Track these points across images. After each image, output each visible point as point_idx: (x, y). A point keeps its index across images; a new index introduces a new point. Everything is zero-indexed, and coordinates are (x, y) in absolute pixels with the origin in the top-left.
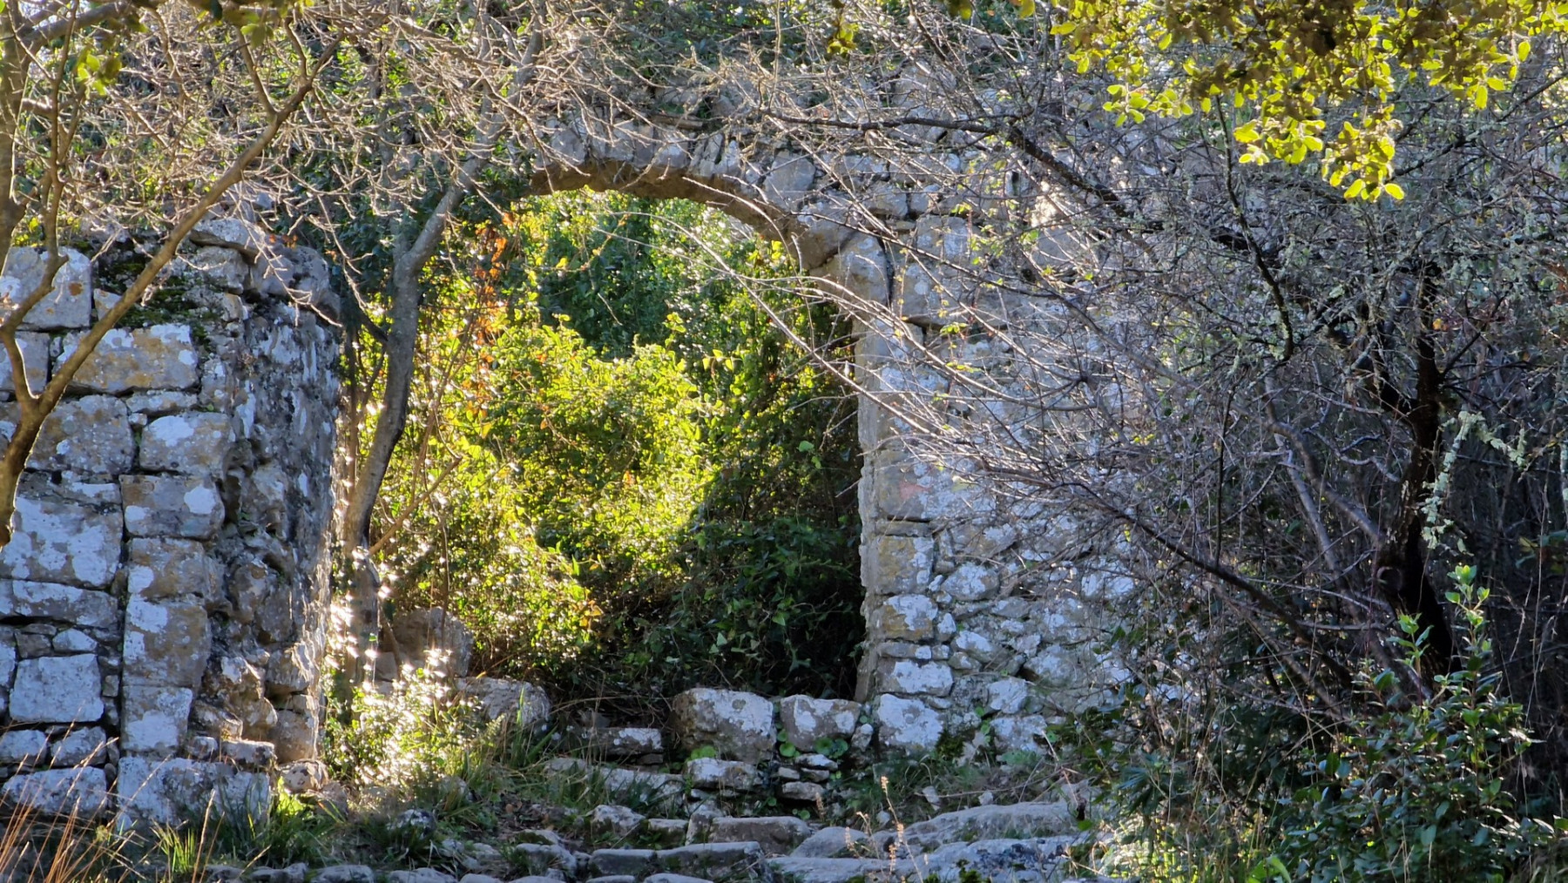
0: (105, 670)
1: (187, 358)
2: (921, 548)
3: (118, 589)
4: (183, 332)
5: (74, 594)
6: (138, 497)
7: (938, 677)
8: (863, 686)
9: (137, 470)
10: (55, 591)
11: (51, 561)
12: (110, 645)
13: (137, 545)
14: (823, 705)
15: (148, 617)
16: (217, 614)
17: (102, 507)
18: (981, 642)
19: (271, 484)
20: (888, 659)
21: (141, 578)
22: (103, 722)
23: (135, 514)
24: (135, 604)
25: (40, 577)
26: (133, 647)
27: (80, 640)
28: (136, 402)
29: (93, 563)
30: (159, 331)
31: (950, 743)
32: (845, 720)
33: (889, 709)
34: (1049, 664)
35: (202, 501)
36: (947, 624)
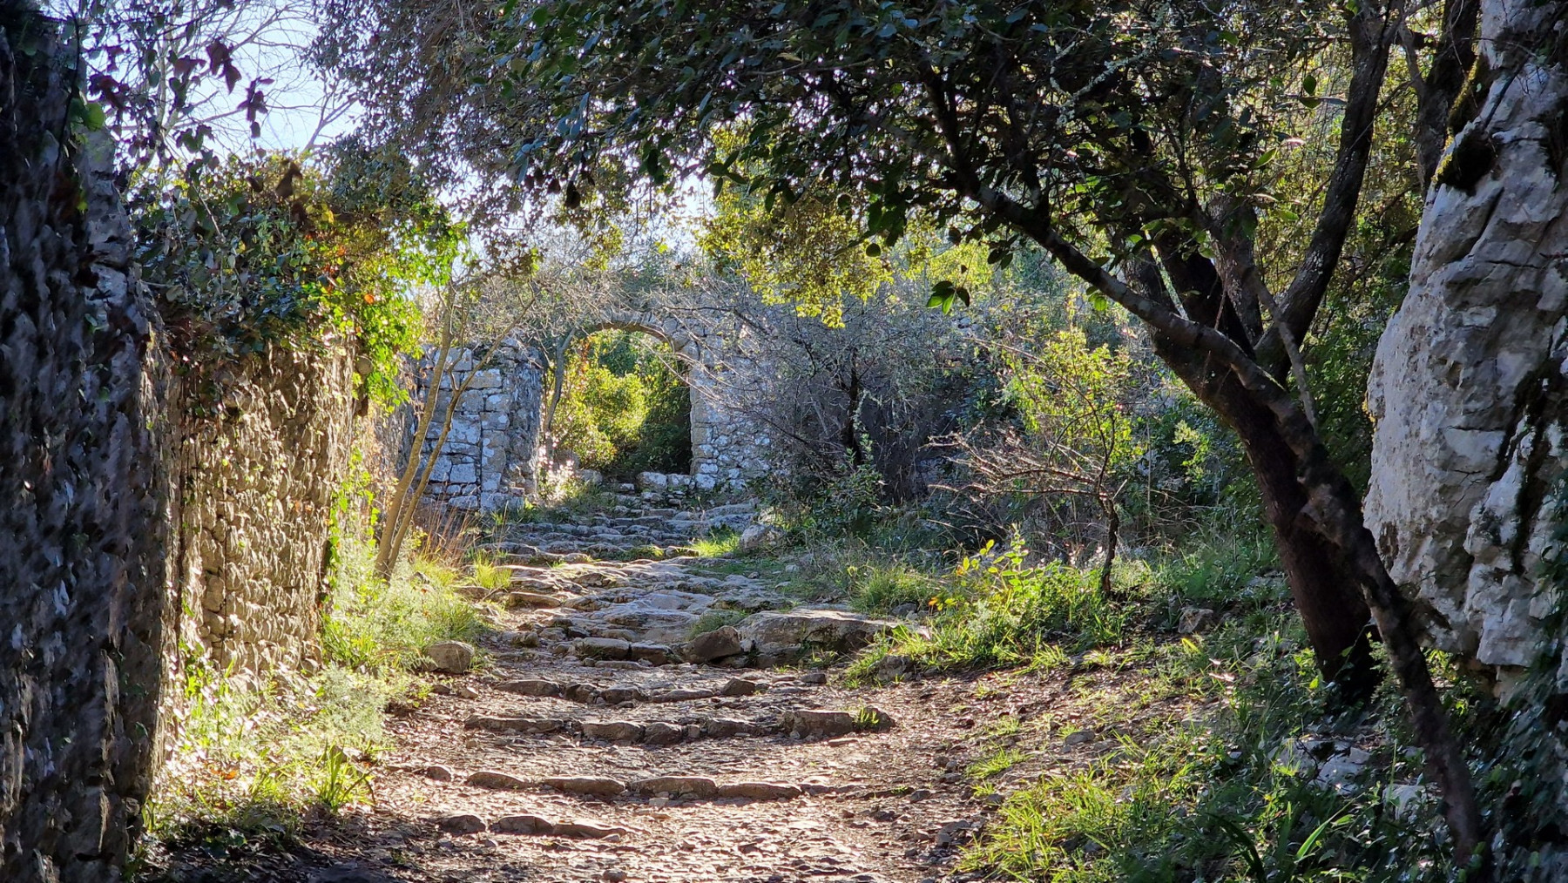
0: (476, 468)
1: (499, 379)
2: (709, 431)
3: (480, 444)
4: (498, 371)
5: (468, 446)
6: (485, 419)
7: (714, 468)
8: (692, 471)
9: (485, 411)
10: (463, 445)
11: (462, 437)
12: (478, 461)
13: (485, 432)
14: (680, 477)
15: (489, 453)
16: (508, 452)
17: (475, 421)
18: (726, 458)
19: (523, 414)
20: (699, 463)
21: (486, 441)
22: (477, 483)
23: (485, 423)
24: (485, 449)
25: (459, 442)
26: (484, 461)
27: (470, 459)
28: (484, 391)
29: (473, 437)
30: (491, 371)
31: (717, 487)
32: (687, 481)
33: (699, 477)
34: (746, 464)
35: (503, 419)
36: (716, 453)
